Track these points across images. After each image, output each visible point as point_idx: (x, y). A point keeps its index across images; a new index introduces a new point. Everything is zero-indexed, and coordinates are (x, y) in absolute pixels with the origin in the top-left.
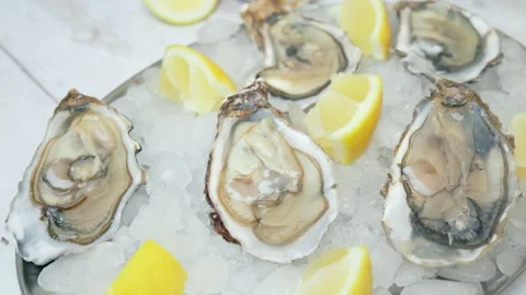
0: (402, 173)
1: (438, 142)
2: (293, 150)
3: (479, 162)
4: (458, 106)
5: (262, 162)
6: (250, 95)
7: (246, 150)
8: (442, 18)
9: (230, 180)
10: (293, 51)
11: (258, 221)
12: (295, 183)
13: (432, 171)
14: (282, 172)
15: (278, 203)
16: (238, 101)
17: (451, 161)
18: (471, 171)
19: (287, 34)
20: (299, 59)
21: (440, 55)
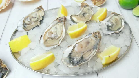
0: (75, 45)
1: (88, 43)
2: (62, 31)
3: (92, 50)
4: (96, 37)
5: (56, 31)
6: (62, 18)
7: (55, 27)
8: (119, 19)
9: (49, 31)
10: (84, 14)
11: (47, 40)
12: (58, 37)
13: (82, 47)
14: (58, 34)
15: (52, 39)
16: (60, 18)
17: (87, 47)
18: (89, 51)
19: (86, 10)
20: (84, 16)
21: (110, 26)
